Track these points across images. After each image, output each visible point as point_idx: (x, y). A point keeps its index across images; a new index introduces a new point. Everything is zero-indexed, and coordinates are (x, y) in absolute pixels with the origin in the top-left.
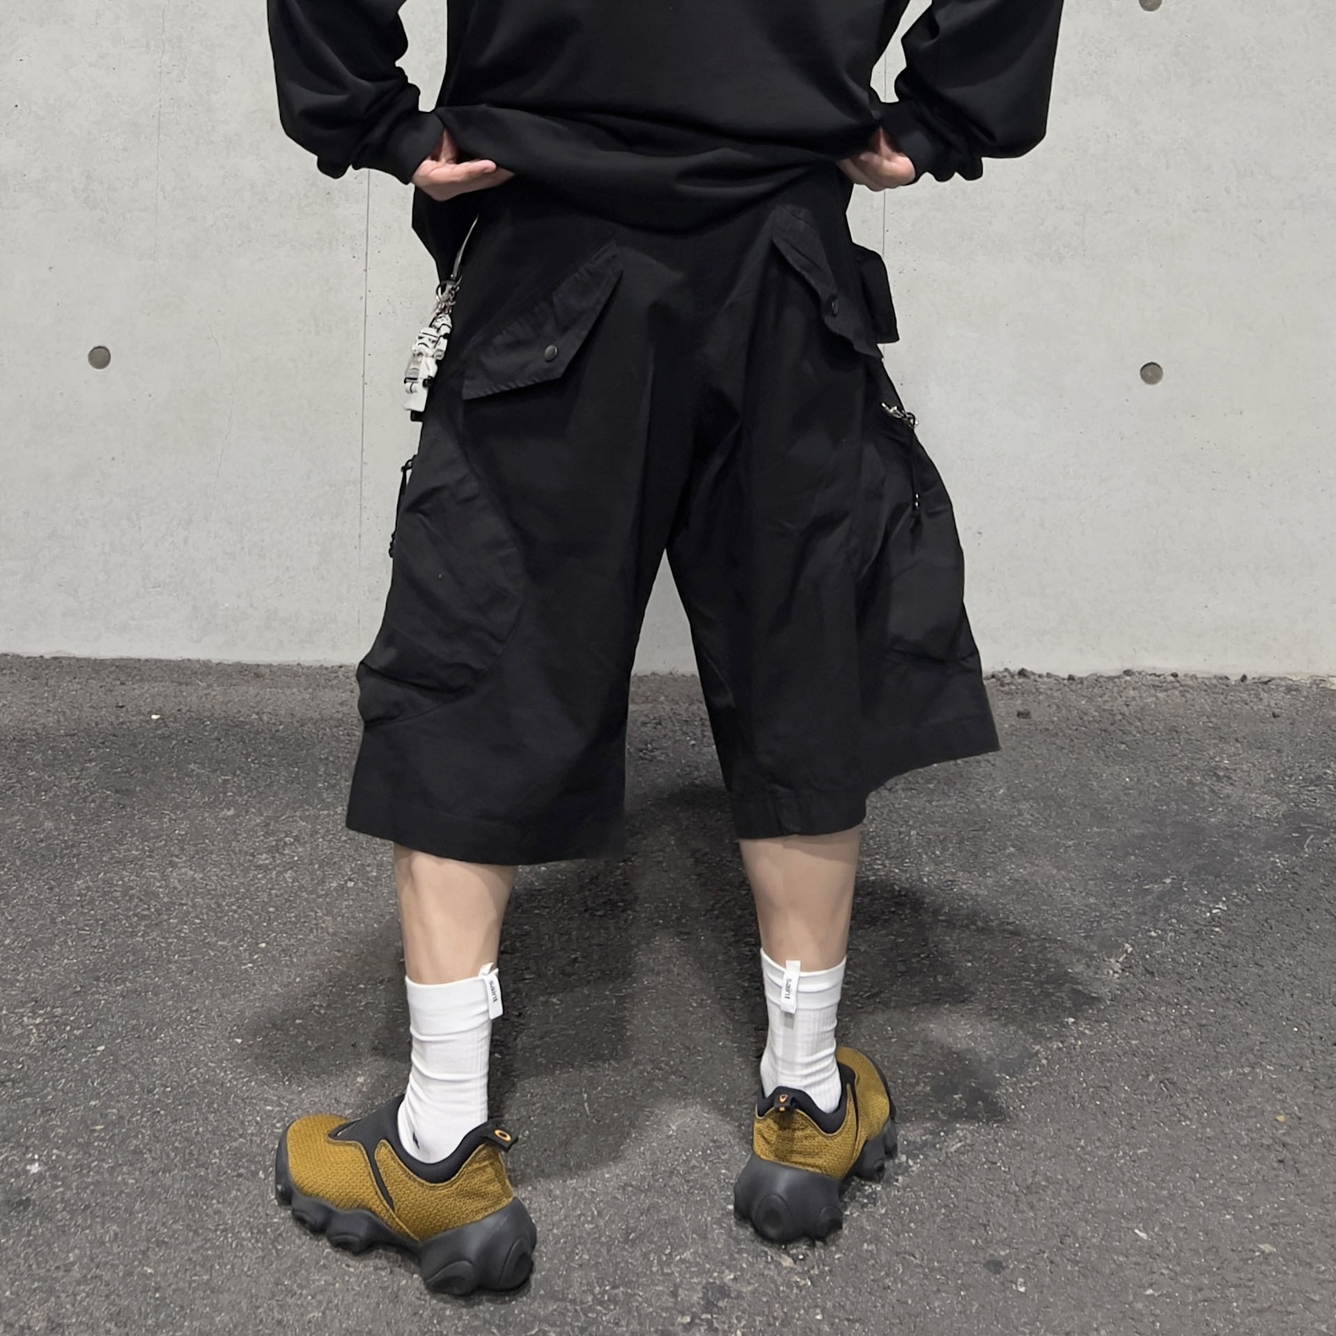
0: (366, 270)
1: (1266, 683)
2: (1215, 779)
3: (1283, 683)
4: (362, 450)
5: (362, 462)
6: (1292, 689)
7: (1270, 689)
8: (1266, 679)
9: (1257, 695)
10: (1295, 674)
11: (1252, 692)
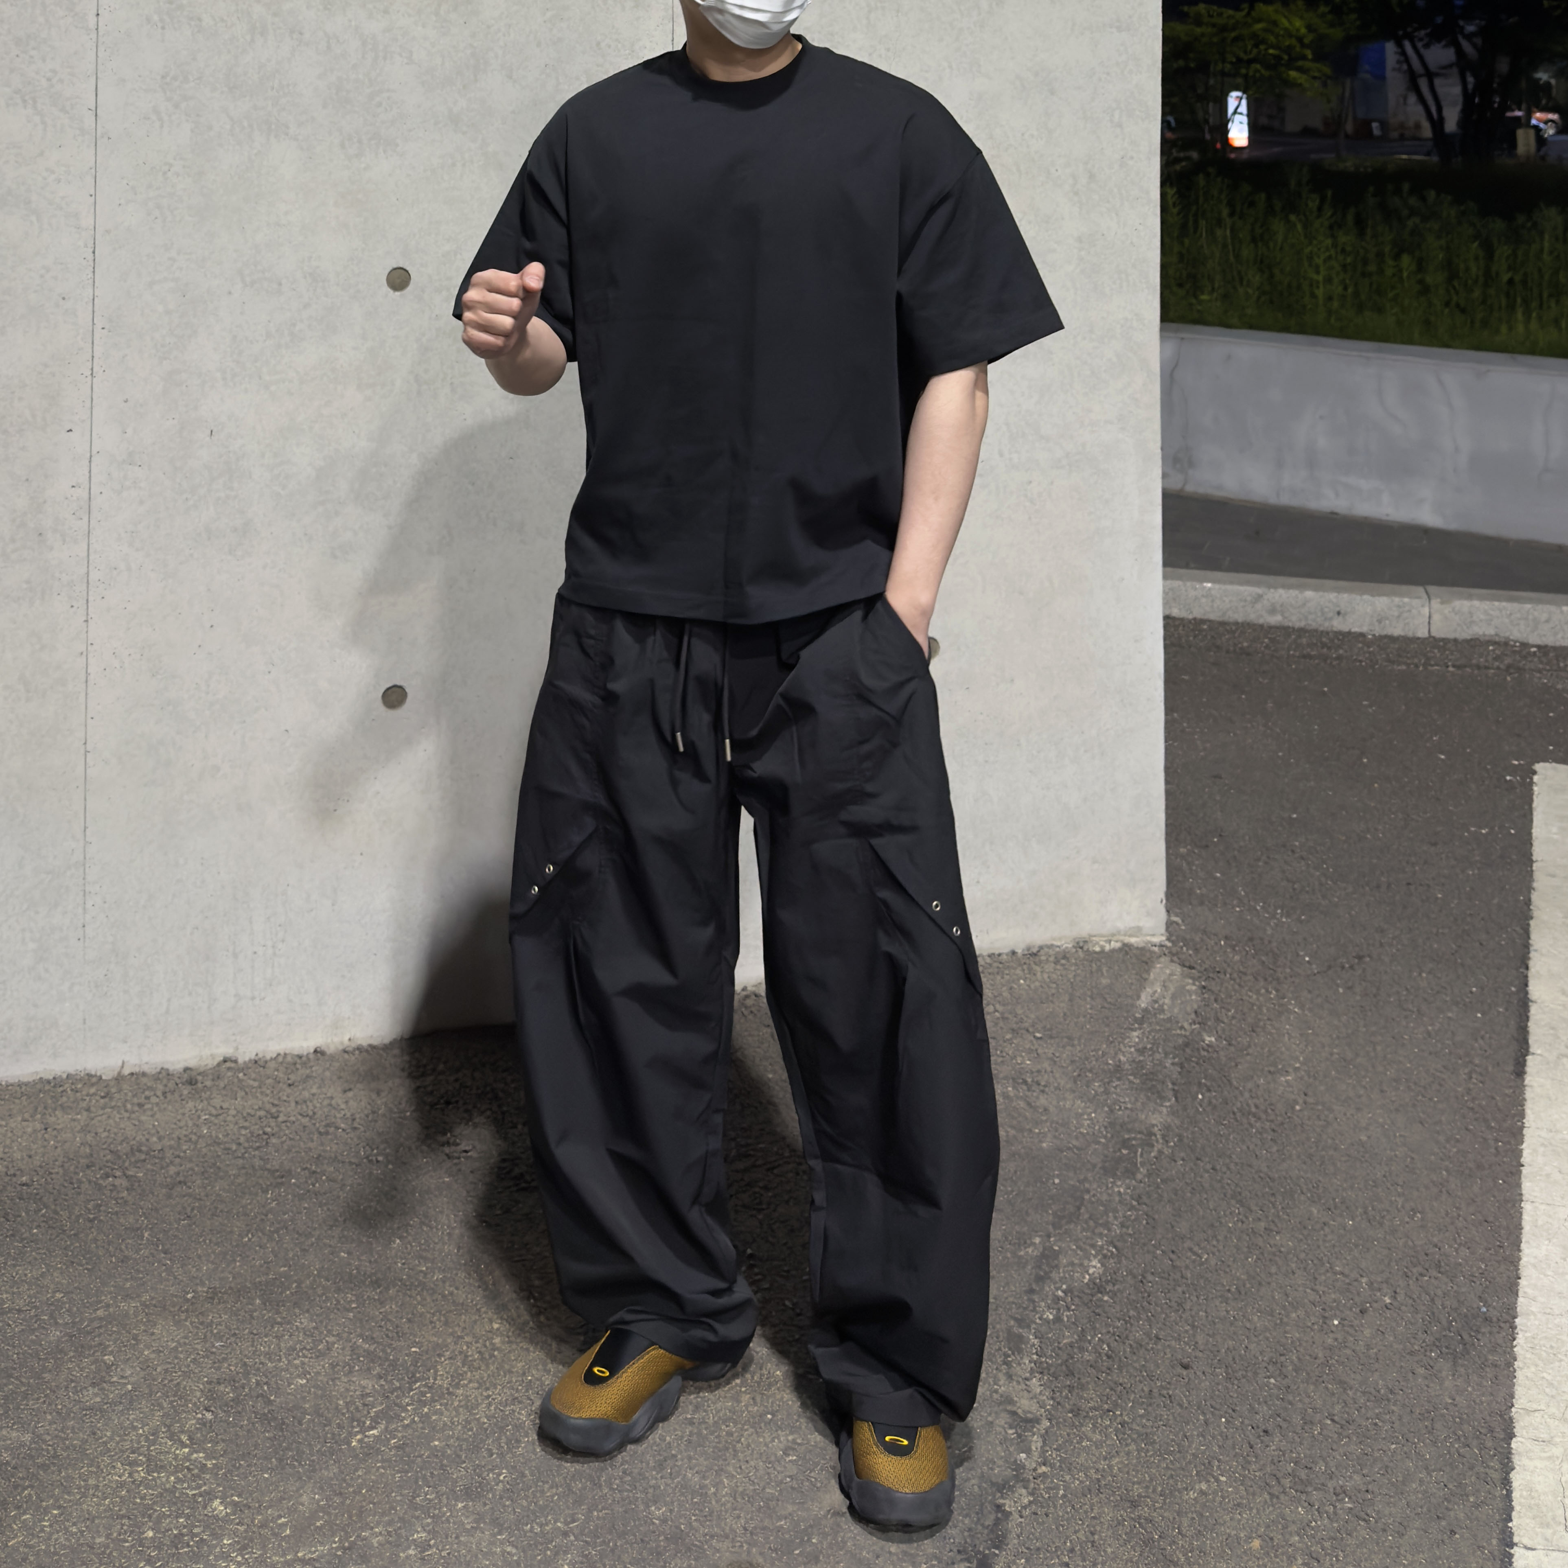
0: (86, 621)
1: (1034, 955)
2: (1025, 1087)
3: (1051, 952)
4: (85, 828)
5: (87, 843)
6: (1062, 957)
7: (1041, 962)
8: (1035, 951)
9: (1030, 970)
10: (1060, 939)
11: (1025, 967)
